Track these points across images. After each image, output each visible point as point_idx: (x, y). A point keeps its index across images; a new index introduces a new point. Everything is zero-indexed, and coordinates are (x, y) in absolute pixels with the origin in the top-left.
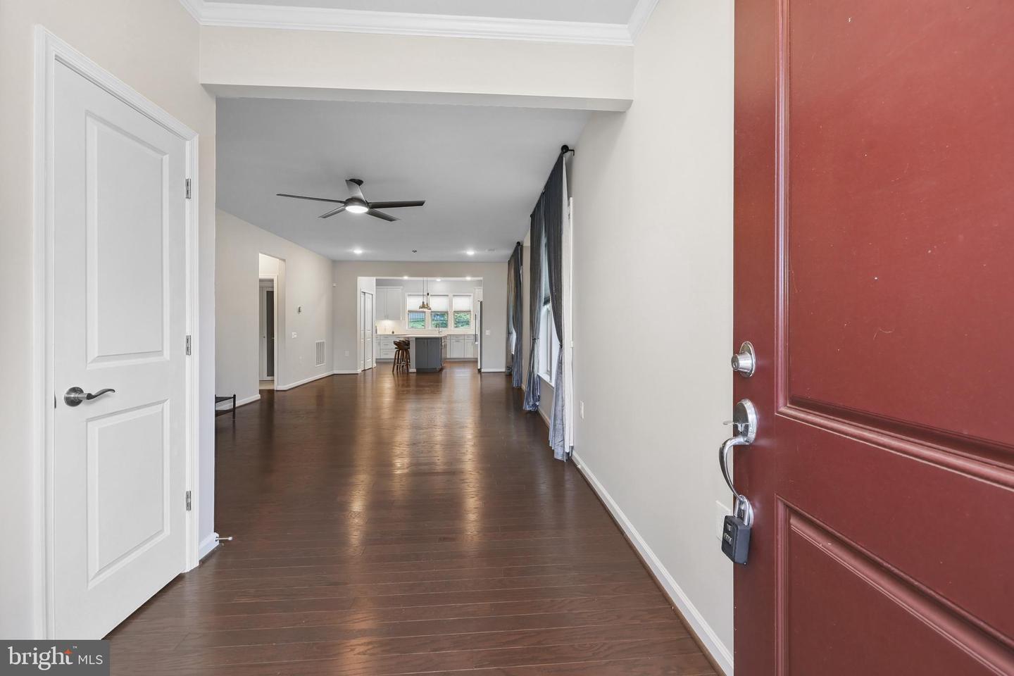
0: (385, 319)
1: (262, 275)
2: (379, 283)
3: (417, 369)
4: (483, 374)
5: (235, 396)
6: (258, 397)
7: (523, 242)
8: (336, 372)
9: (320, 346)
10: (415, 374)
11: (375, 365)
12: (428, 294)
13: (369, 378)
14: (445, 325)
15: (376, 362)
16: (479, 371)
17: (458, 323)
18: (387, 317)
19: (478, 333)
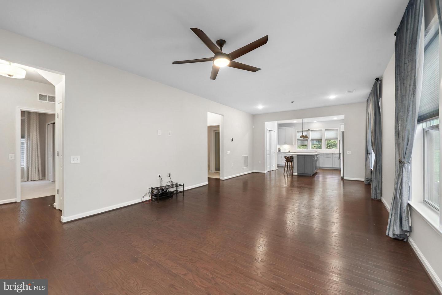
0: (285, 144)
1: (210, 124)
2: (280, 126)
3: (298, 173)
4: (345, 181)
5: (183, 184)
6: (207, 183)
7: (382, 78)
8: (254, 171)
9: (244, 158)
10: (297, 177)
11: (277, 168)
12: (309, 130)
13: (273, 176)
14: (320, 147)
15: (278, 167)
16: (342, 178)
17: (329, 146)
18: (285, 143)
19: (341, 152)
